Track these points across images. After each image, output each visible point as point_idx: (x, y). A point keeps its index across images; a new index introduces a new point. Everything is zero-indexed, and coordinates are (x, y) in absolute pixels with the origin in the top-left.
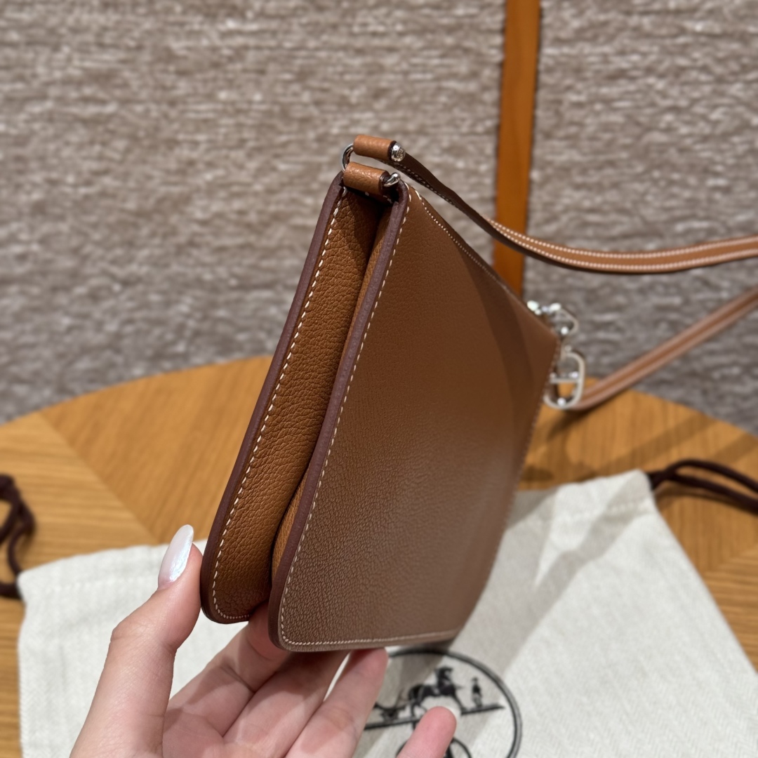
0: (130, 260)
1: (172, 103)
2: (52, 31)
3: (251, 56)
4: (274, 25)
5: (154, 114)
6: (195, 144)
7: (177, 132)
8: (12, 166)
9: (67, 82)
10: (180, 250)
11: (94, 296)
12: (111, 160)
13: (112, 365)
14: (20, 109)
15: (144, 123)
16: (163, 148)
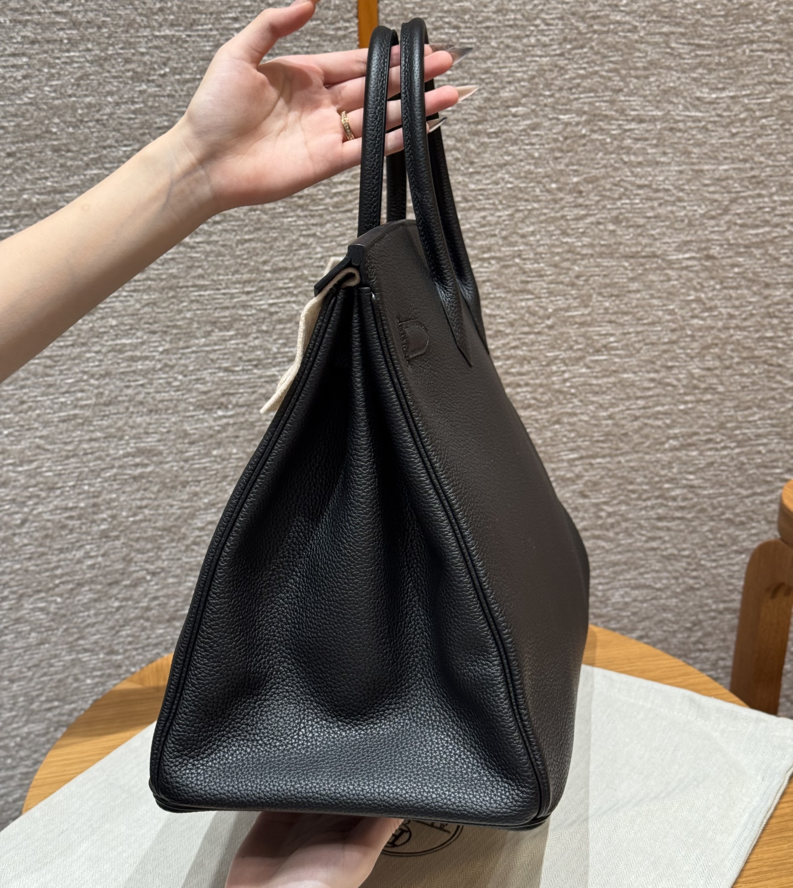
0: (159, 558)
1: (186, 461)
2: (119, 429)
3: (230, 429)
4: (243, 410)
5: (175, 468)
6: (199, 481)
7: (188, 477)
8: (90, 510)
9: (127, 455)
10: (188, 547)
11: (135, 585)
12: (150, 499)
13: (144, 629)
14: (99, 476)
15: (169, 475)
16: (179, 487)
